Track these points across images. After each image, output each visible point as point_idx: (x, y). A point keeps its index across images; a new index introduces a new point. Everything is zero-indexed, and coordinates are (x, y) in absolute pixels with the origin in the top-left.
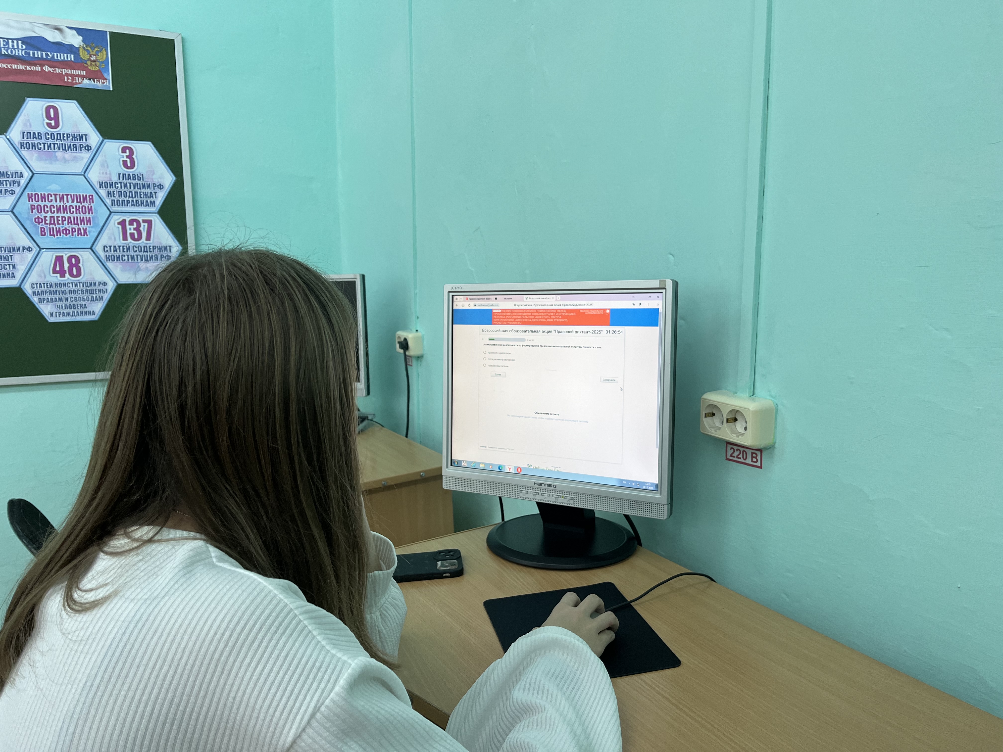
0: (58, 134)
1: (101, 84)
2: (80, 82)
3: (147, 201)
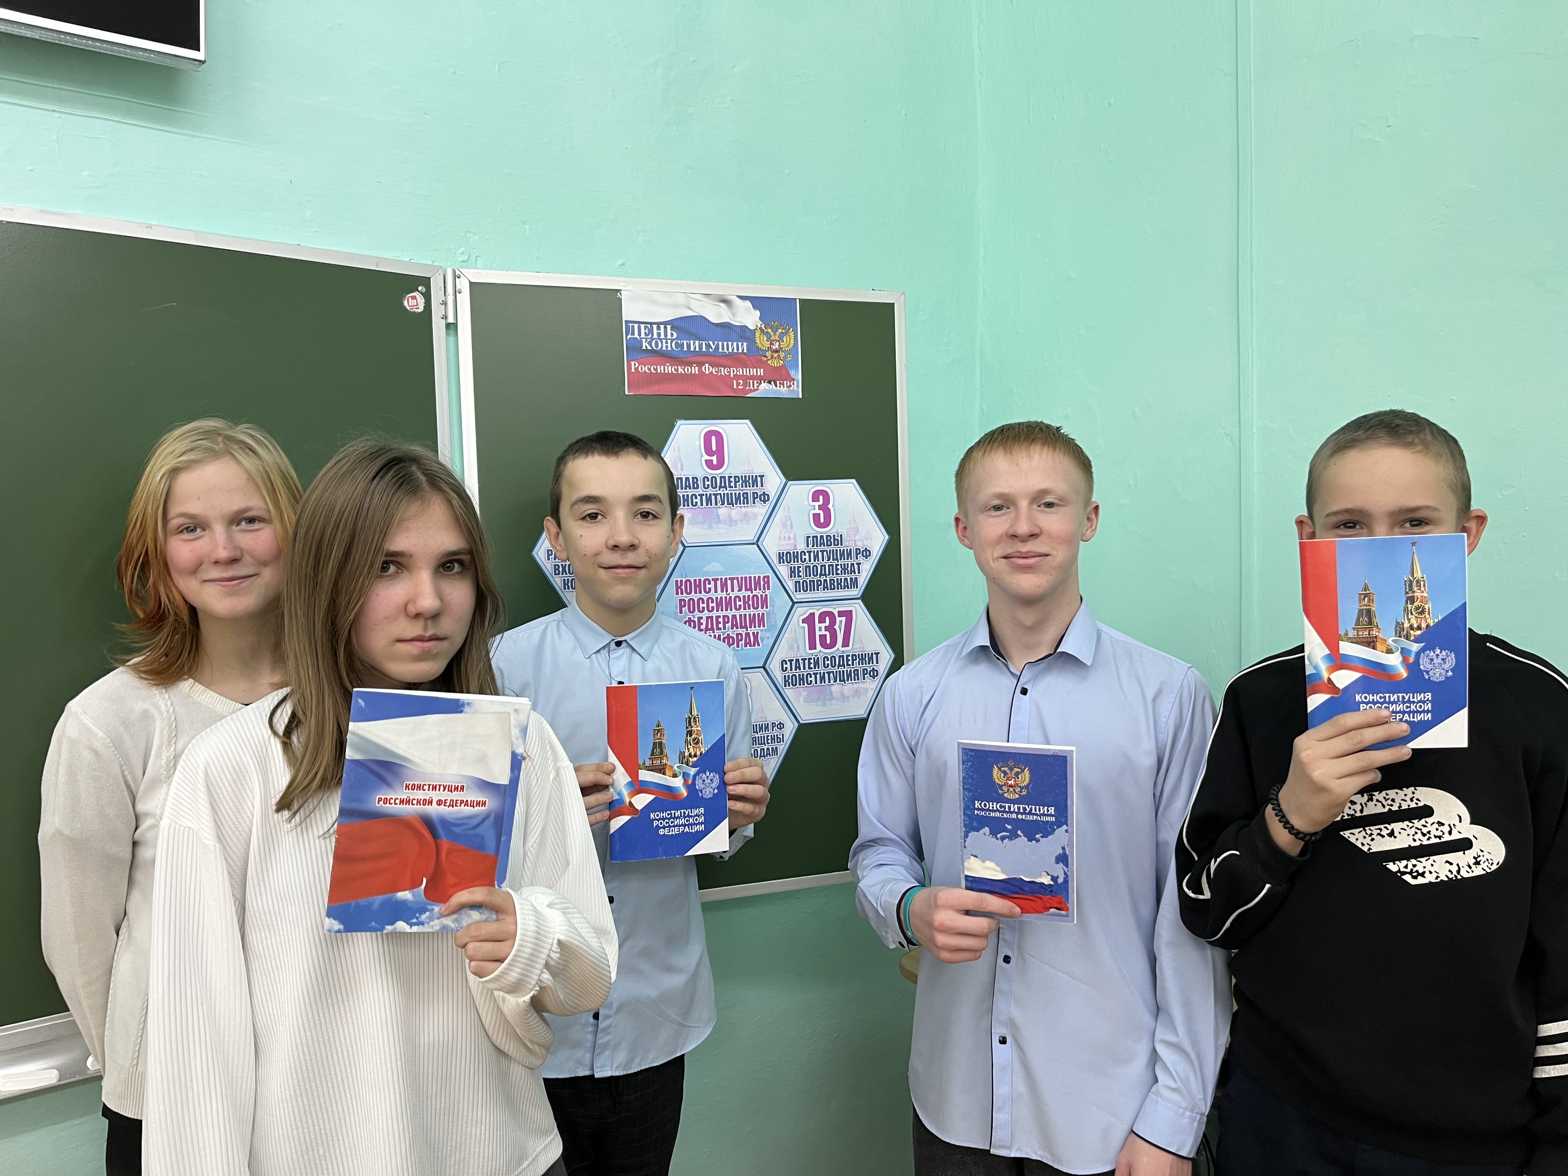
0: (721, 477)
1: (785, 388)
2: (756, 387)
3: (846, 579)
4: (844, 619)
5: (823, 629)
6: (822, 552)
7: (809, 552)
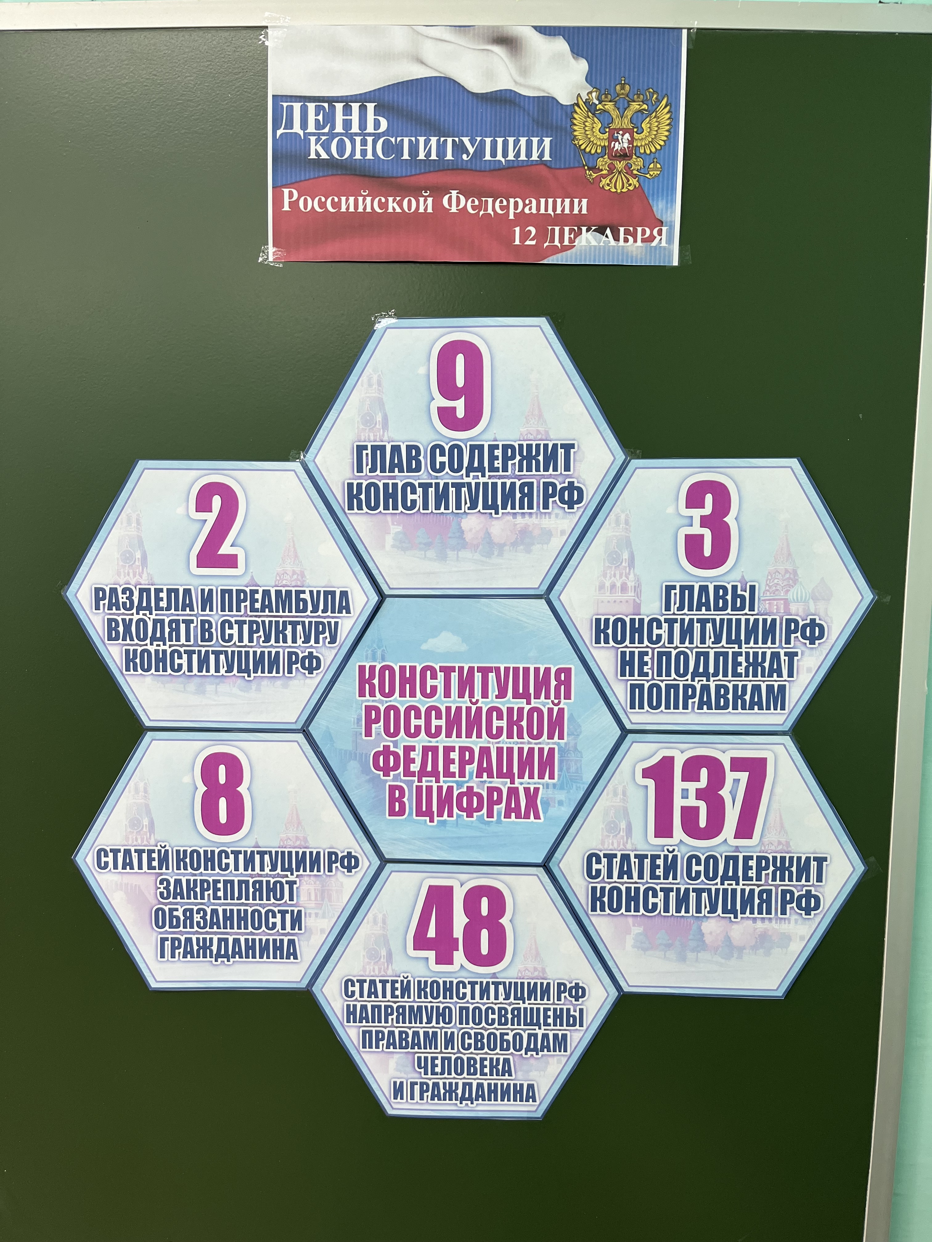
0: (473, 448)
1: (638, 243)
2: (565, 242)
3: (756, 689)
4: (744, 776)
5: (692, 794)
6: (703, 622)
7: (671, 622)
